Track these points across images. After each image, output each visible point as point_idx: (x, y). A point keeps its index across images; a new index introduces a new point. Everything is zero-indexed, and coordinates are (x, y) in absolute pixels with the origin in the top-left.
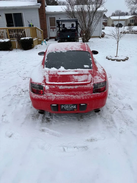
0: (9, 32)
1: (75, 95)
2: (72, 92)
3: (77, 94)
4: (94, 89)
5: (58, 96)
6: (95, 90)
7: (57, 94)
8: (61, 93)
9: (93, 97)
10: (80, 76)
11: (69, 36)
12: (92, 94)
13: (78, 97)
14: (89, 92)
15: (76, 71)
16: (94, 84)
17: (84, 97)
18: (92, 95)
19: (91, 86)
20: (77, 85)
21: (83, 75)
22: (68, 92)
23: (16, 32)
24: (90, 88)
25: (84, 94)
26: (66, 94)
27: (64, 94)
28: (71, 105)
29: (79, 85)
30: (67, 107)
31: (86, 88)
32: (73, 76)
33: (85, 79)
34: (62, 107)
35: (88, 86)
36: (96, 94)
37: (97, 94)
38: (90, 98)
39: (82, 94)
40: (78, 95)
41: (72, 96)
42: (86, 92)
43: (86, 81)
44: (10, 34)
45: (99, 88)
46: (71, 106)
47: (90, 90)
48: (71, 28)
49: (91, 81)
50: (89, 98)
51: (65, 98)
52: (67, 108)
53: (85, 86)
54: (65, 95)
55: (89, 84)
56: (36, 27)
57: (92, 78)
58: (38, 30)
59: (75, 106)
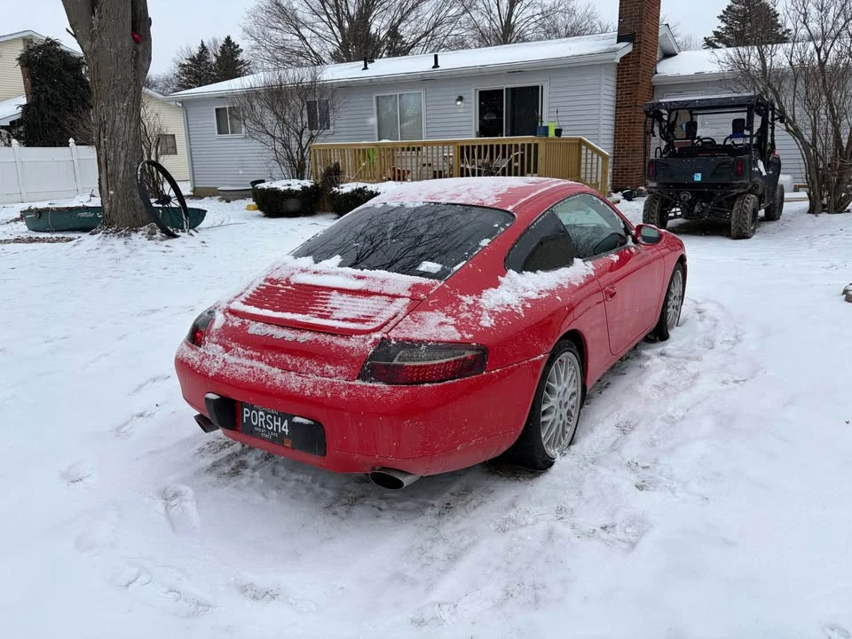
0: (462, 157)
1: (285, 368)
2: (283, 356)
3: (295, 369)
4: (370, 360)
5: (231, 359)
6: (372, 367)
7: (233, 355)
8: (247, 353)
9: (349, 395)
10: (355, 299)
11: (700, 175)
12: (354, 380)
13: (294, 382)
14: (343, 368)
15: (360, 278)
16: (383, 343)
17: (315, 387)
18: (350, 387)
19: (361, 345)
20: (310, 331)
21: (373, 297)
22: (269, 355)
23: (485, 157)
24: (354, 355)
25: (323, 374)
26: (259, 359)
27: (252, 359)
28: (273, 415)
29: (319, 332)
30: (260, 419)
31: (338, 347)
32: (335, 293)
33: (361, 314)
34: (245, 415)
35: (353, 343)
36: (371, 385)
37: (374, 387)
38: (336, 397)
39: (312, 372)
40: (299, 374)
41: (276, 370)
42: (329, 367)
43: (363, 322)
44: (462, 166)
45: (395, 362)
46: (272, 420)
47: (353, 360)
48: (731, 137)
49: (386, 324)
50: (329, 395)
51: (249, 374)
52: (262, 427)
53: (342, 342)
54: (255, 363)
55: (363, 336)
56: (581, 140)
57: (400, 316)
58: (589, 151)
59: (286, 421)
